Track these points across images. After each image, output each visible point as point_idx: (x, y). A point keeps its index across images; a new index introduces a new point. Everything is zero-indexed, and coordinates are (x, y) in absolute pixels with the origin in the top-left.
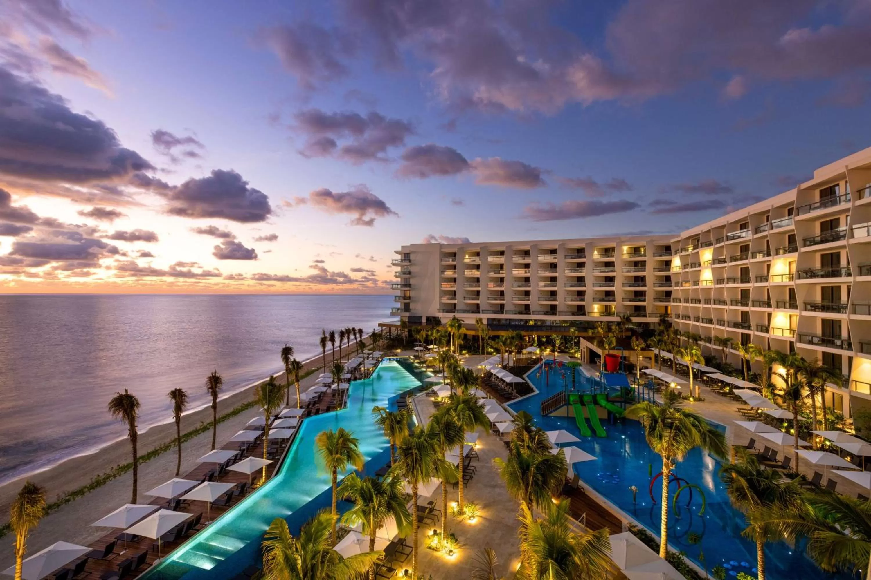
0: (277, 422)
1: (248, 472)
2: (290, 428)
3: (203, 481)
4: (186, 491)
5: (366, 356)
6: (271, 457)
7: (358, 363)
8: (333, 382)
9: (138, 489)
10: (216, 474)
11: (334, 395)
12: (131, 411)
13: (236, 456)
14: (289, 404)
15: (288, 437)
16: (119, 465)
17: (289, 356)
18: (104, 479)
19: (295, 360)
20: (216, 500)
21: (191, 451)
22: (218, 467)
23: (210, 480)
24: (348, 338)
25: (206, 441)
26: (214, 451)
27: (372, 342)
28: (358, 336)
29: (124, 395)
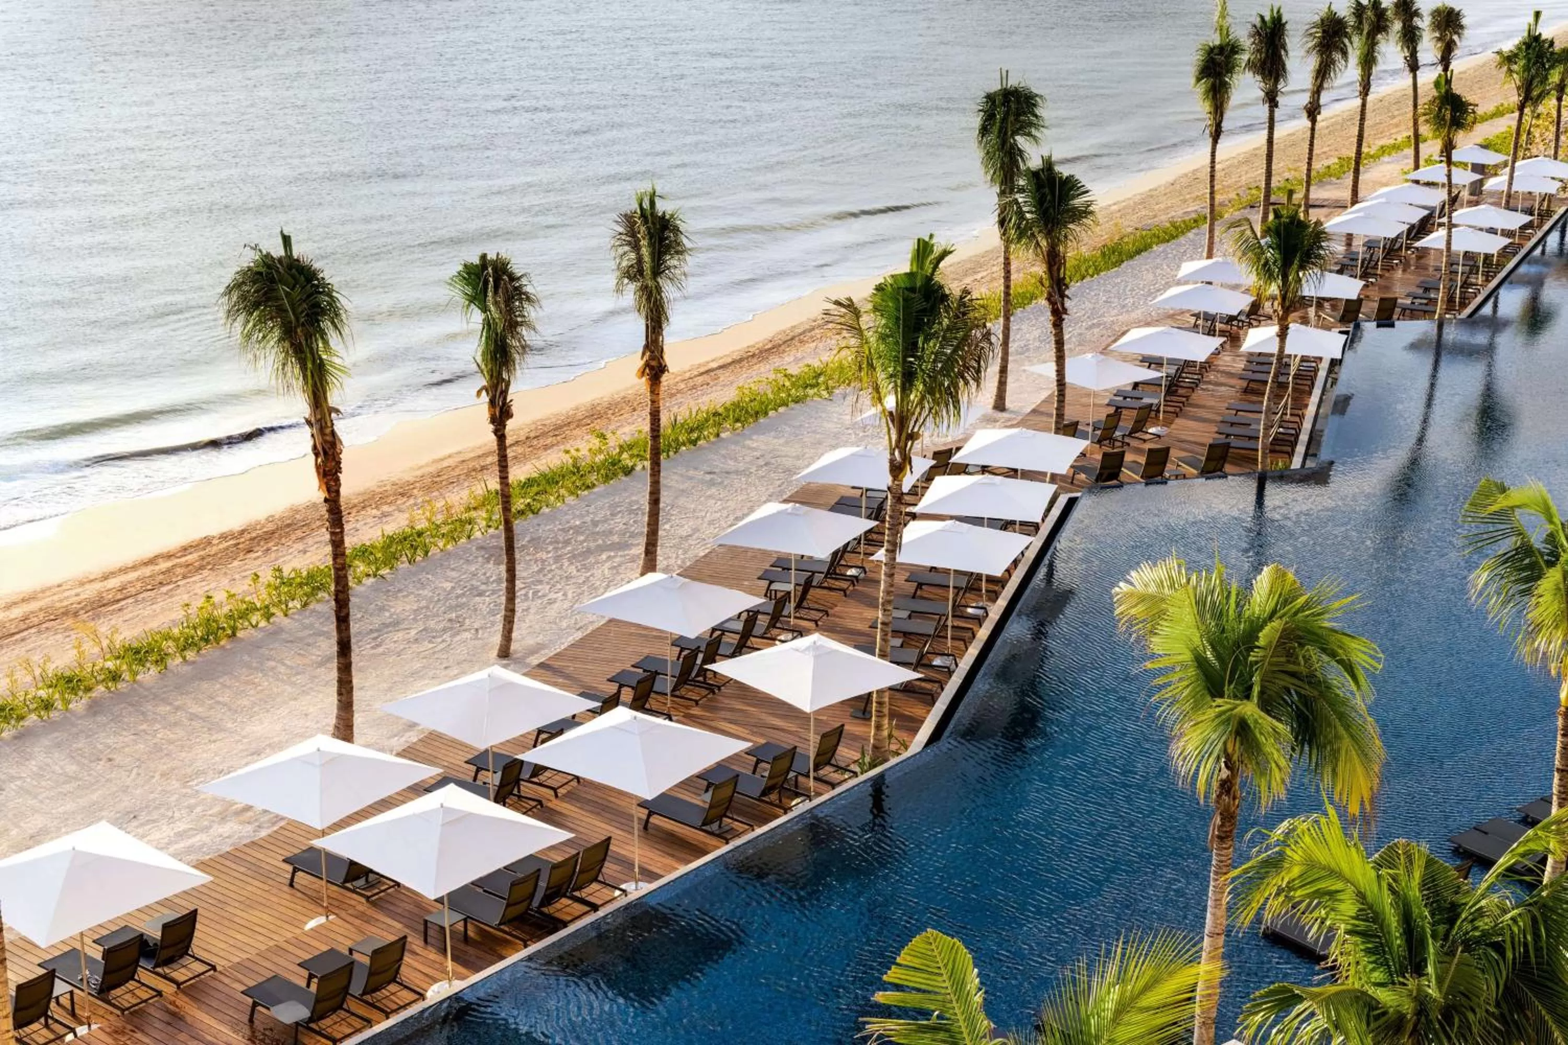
0: (943, 485)
1: (805, 702)
2: (1006, 525)
3: (610, 703)
4: (540, 731)
5: (1462, 178)
6: (912, 655)
7: (1416, 216)
8: (1254, 314)
9: (355, 681)
10: (666, 683)
11: (1252, 389)
12: (309, 336)
13: (751, 616)
14: (1008, 404)
15: (998, 571)
16: (279, 570)
17: (1021, 141)
18: (230, 617)
19: (1048, 165)
20: (663, 796)
21: (557, 559)
22: (670, 654)
23: (639, 704)
24: (1368, 61)
25: (619, 523)
26: (651, 577)
27: (1515, 99)
28: (1428, 50)
29: (280, 260)
